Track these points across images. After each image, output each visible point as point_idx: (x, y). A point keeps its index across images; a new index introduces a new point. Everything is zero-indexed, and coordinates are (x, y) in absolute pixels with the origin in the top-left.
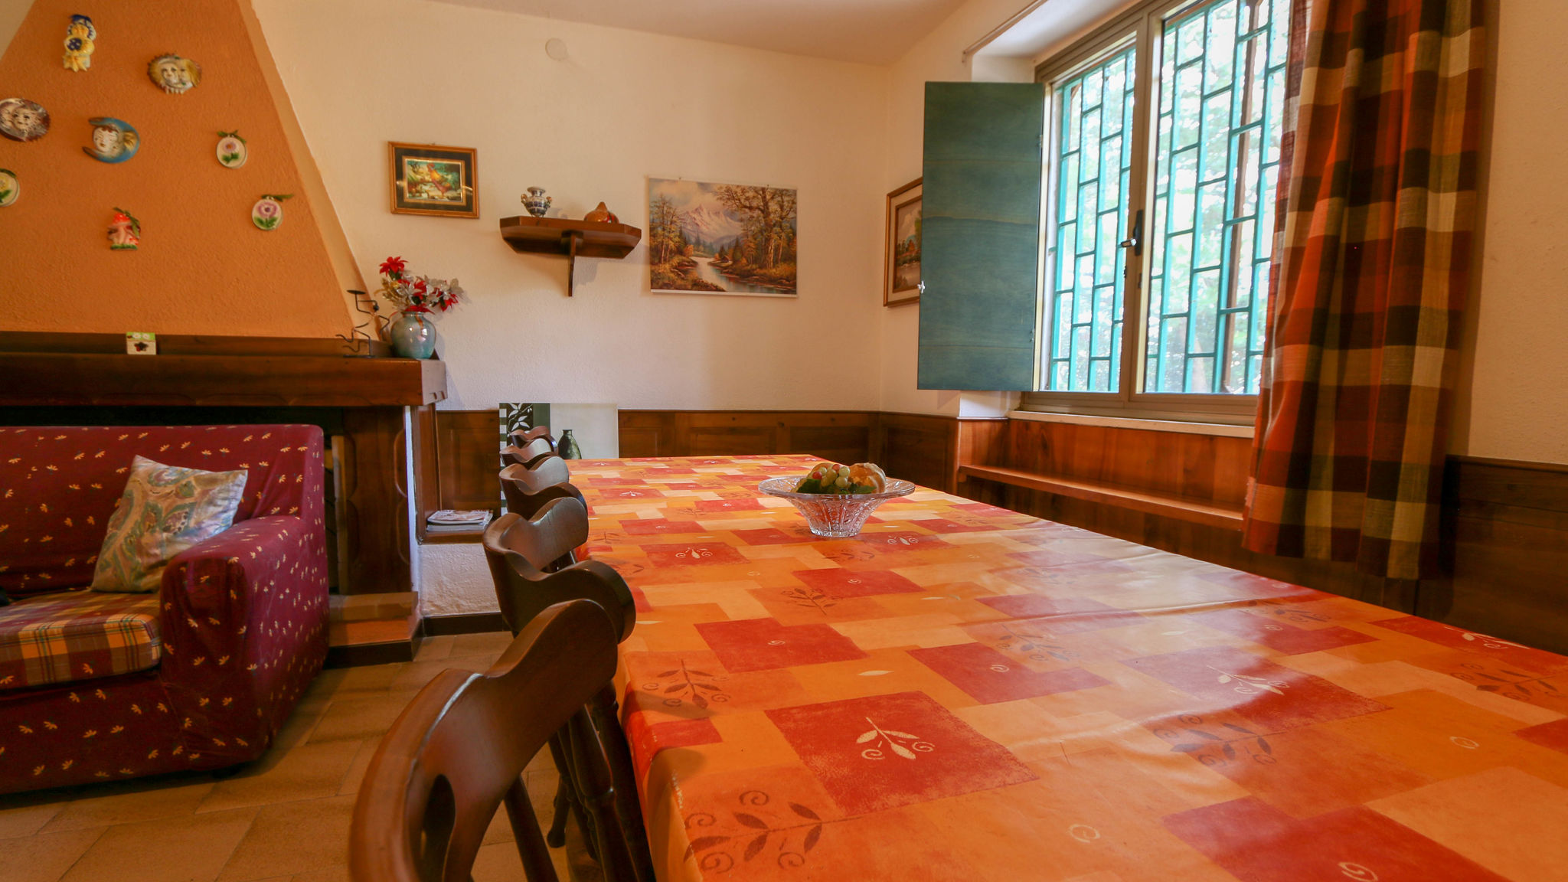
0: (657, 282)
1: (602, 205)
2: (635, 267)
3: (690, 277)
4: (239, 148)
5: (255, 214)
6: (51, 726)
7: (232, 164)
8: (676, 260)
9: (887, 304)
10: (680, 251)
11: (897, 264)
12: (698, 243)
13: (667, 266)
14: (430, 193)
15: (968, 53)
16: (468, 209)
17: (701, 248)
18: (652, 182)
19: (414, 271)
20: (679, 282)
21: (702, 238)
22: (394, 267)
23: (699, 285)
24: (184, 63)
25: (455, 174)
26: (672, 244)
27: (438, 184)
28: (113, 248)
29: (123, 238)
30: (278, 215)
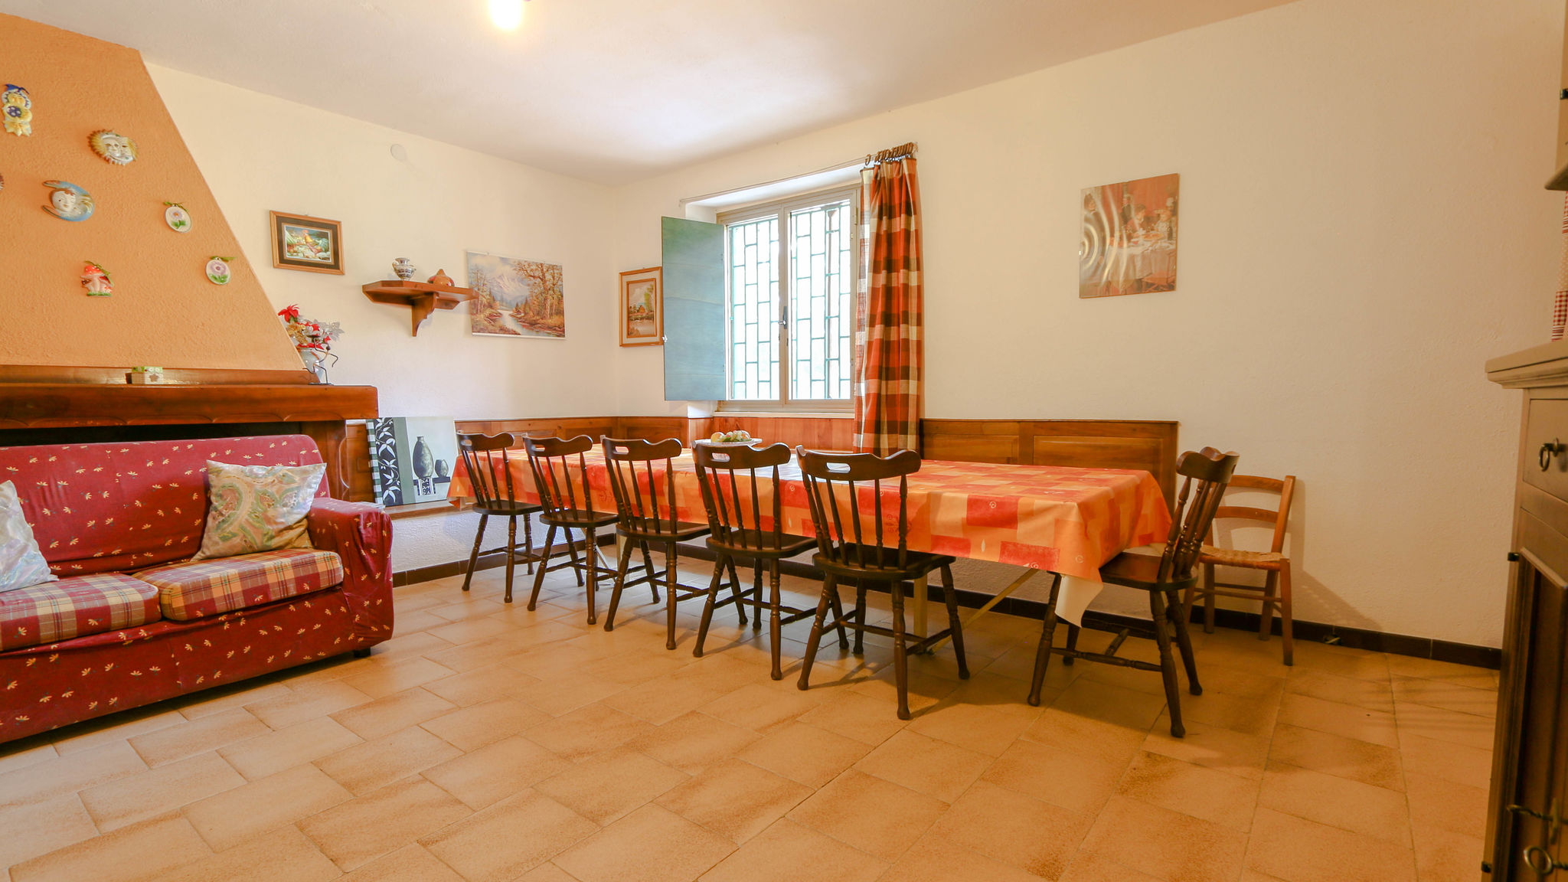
0: (476, 328)
1: (441, 271)
2: (459, 315)
3: (497, 324)
4: (184, 216)
5: (209, 271)
6: (278, 628)
7: (181, 229)
8: (488, 311)
9: (622, 345)
10: (490, 306)
11: (629, 319)
12: (502, 300)
13: (482, 316)
14: (305, 253)
15: (683, 202)
16: (334, 266)
17: (504, 304)
18: (469, 255)
19: (305, 315)
20: (491, 327)
21: (505, 296)
22: (290, 314)
23: (504, 330)
24: (125, 140)
25: (324, 240)
26: (485, 301)
27: (312, 247)
28: (88, 295)
29: (98, 287)
30: (228, 273)
